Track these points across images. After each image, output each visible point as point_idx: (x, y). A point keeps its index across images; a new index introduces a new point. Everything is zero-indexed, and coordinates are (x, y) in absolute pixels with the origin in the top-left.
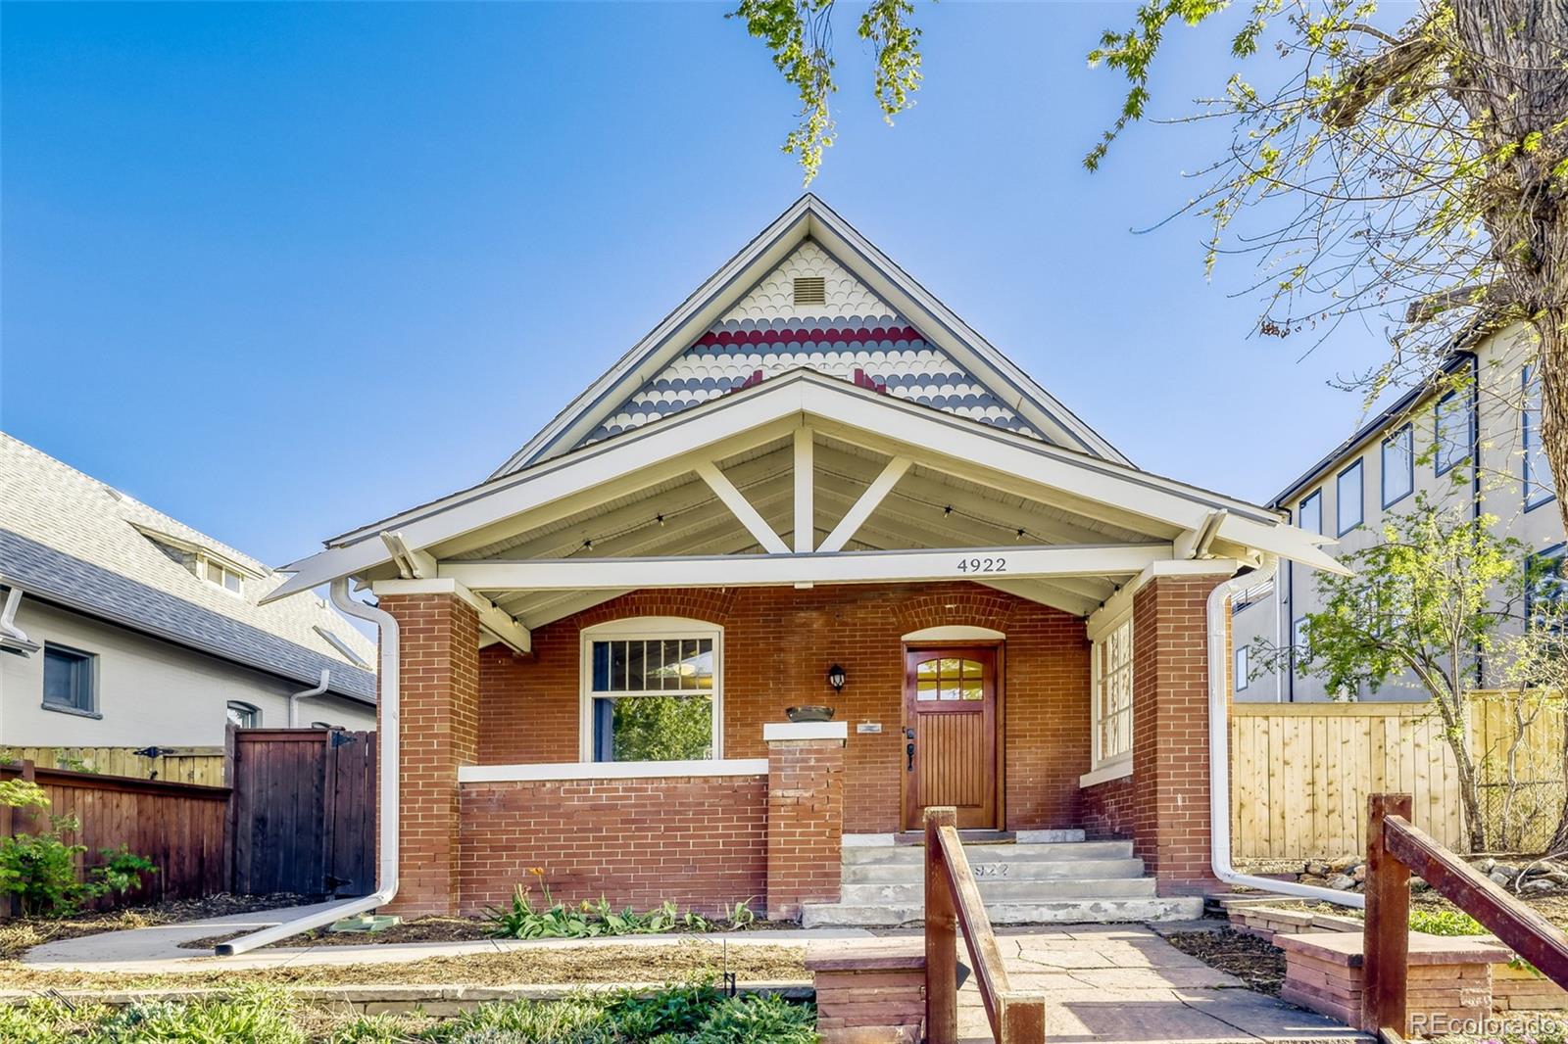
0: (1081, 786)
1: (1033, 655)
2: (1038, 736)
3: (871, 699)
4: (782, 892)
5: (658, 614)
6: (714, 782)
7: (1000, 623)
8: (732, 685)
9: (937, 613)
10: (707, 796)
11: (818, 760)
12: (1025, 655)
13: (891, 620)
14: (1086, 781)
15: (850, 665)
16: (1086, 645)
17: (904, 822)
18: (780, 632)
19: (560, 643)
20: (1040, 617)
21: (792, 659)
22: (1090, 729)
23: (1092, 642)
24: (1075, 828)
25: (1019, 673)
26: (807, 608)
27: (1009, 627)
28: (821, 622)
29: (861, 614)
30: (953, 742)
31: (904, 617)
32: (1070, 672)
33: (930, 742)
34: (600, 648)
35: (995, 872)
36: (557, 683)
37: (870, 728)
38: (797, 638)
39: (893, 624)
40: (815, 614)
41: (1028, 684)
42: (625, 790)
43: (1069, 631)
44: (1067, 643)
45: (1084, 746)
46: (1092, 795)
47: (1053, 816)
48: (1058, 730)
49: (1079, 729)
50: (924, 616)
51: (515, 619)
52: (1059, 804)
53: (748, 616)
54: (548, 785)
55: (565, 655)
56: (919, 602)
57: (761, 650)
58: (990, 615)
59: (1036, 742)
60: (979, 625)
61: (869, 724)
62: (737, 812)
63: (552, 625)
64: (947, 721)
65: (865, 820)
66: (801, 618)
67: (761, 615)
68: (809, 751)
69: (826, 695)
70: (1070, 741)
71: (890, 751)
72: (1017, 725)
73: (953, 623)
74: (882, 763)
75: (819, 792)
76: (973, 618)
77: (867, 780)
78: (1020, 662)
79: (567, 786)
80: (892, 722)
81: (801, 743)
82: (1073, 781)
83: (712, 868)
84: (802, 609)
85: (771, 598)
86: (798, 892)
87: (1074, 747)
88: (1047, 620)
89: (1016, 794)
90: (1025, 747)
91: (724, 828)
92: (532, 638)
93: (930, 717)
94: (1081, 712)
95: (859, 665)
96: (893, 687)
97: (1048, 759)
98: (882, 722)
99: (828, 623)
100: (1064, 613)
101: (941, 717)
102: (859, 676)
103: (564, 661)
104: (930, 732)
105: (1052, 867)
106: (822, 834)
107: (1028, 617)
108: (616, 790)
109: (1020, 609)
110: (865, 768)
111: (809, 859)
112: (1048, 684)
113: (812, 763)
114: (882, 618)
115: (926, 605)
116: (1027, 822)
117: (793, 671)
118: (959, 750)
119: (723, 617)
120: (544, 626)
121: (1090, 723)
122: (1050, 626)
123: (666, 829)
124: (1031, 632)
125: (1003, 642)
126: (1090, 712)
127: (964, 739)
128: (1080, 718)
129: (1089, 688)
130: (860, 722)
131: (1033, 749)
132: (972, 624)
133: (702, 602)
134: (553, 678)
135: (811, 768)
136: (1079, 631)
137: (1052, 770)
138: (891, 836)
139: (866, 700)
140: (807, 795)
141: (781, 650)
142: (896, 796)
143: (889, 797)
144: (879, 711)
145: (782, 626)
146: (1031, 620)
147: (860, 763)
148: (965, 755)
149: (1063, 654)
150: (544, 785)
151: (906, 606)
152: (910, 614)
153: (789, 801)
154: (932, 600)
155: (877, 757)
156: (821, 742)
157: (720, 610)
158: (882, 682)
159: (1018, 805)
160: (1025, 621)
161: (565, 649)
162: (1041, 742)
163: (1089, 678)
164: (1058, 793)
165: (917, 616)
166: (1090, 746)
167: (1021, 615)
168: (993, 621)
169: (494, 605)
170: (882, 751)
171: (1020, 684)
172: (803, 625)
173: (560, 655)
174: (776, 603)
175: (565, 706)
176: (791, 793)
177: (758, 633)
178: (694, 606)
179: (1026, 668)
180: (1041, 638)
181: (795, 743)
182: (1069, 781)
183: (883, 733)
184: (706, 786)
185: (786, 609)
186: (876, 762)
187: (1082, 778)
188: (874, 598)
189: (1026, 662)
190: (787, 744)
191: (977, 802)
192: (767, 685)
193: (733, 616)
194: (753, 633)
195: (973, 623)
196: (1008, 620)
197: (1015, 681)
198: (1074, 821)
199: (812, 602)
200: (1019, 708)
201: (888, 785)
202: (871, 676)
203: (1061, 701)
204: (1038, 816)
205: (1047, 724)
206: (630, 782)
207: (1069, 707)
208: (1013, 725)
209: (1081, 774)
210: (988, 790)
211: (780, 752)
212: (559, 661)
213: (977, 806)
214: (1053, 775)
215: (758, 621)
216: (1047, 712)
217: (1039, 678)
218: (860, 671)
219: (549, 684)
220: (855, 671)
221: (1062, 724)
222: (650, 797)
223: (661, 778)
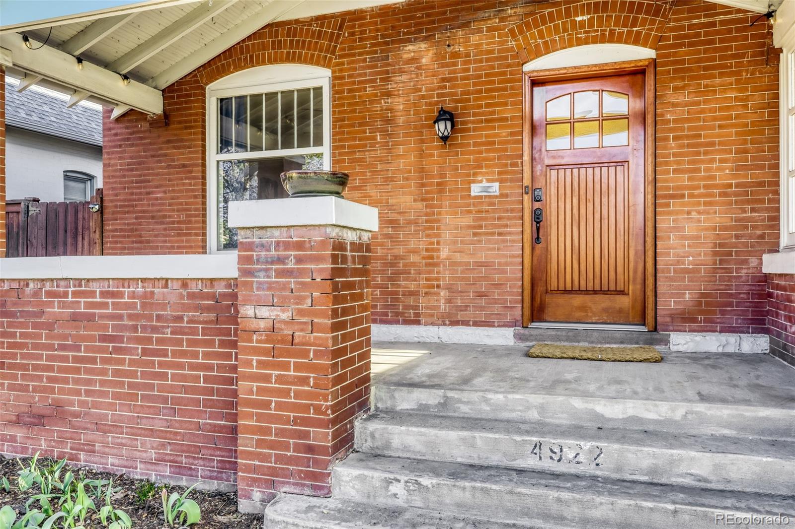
0: (765, 270)
1: (692, 78)
2: (700, 196)
3: (487, 151)
4: (255, 470)
5: (270, 62)
6: (194, 288)
7: (648, 35)
8: (340, 140)
9: (565, 30)
10: (186, 308)
11: (299, 260)
12: (683, 79)
13: (510, 45)
14: (772, 264)
15: (463, 108)
16: (772, 56)
17: (527, 312)
18: (387, 72)
19: (186, 102)
20: (703, 20)
21: (399, 104)
22: (777, 184)
23: (780, 50)
24: (757, 331)
25: (674, 105)
26: (415, 39)
27: (661, 39)
28: (430, 54)
29: (475, 39)
30: (590, 205)
31: (525, 38)
32: (747, 99)
33: (561, 204)
34: (224, 105)
35: (581, 458)
36: (185, 147)
37: (486, 189)
38: (404, 78)
39: (512, 49)
40: (423, 46)
41: (688, 120)
42: (104, 294)
43: (746, 38)
44: (743, 56)
45: (767, 210)
46: (778, 287)
47: (723, 313)
48: (730, 186)
49: (761, 184)
50: (550, 35)
51: (125, 77)
52: (731, 295)
53: (354, 55)
54: (31, 285)
55: (191, 115)
56: (543, 17)
57: (368, 96)
58: (634, 25)
59: (699, 204)
60: (619, 41)
61: (485, 184)
62: (220, 332)
63: (180, 82)
64: (583, 177)
65: (482, 308)
66: (409, 52)
67: (368, 53)
68: (287, 246)
69: (437, 148)
70: (748, 202)
71: (509, 219)
72: (672, 180)
73: (586, 42)
74: (500, 234)
75: (301, 312)
76: (612, 32)
77: (482, 257)
78: (675, 89)
79: (48, 287)
80: (512, 181)
81: (277, 233)
82: (753, 262)
83: (191, 414)
84: (409, 41)
85: (377, 30)
86: (274, 472)
87: (753, 210)
88: (713, 24)
89: (671, 279)
90: (682, 212)
91: (207, 355)
92: (165, 98)
93: (561, 172)
94: (764, 158)
95: (474, 107)
96: (512, 134)
97: (715, 229)
98: (501, 181)
99: (439, 57)
100: (739, 11)
101: (575, 171)
102: (473, 122)
103: (190, 121)
104: (561, 191)
105: (681, 460)
106: (304, 381)
107: (686, 23)
108: (92, 294)
109: (674, 13)
110: (480, 241)
111: (287, 422)
112: (715, 119)
113: (291, 265)
114: (499, 42)
115: (552, 20)
116: (685, 320)
117: (401, 121)
118: (597, 216)
119: (331, 59)
120: (173, 85)
121: (777, 175)
122: (718, 32)
123: (145, 352)
124: (690, 45)
125: (654, 63)
126: (777, 157)
127: (605, 200)
128: (762, 167)
129: (777, 123)
130: (474, 182)
131: (694, 215)
132: (611, 41)
133: (310, 42)
134: (182, 141)
135: (288, 273)
136: (763, 36)
137: (721, 245)
138: (509, 332)
139: (481, 152)
140: (285, 316)
141: (388, 94)
142: (515, 279)
143: (508, 280)
144: (496, 165)
145: (389, 65)
146: (690, 27)
147: (475, 235)
148: (605, 222)
149: (738, 73)
150: (27, 285)
151: (528, 25)
152: (532, 35)
153: (262, 324)
154: (559, 12)
155: (496, 226)
156: (303, 231)
157: (327, 51)
158: (500, 127)
159: (672, 295)
160: (682, 28)
161: (190, 108)
162: (705, 204)
163: (777, 106)
164: (730, 279)
165: (541, 36)
166: (778, 210)
167: (675, 20)
168: (639, 33)
169: (80, 60)
170: (499, 219)
171: (675, 121)
172: (413, 60)
173: (186, 115)
174: (383, 36)
175: (191, 172)
176: (264, 312)
177: (365, 74)
178: (303, 48)
179: (681, 98)
180: (705, 51)
181: (269, 233)
182: (746, 262)
183: (502, 195)
184: (185, 293)
185: (393, 42)
186: (493, 234)
187: (766, 257)
188: (489, 18)
189: (683, 88)
190: (260, 233)
191: (620, 287)
192: (374, 138)
193: (341, 57)
194: (360, 75)
195: (613, 38)
196: (658, 30)
197: (668, 117)
198: (753, 321)
199: (420, 31)
200: (674, 155)
201: (507, 264)
202: (487, 121)
203: (733, 143)
204: (701, 312)
205: (713, 178)
206: (106, 283)
207: (746, 151)
208: (666, 181)
209: (764, 252)
210: (635, 272)
211: (250, 247)
212: (186, 122)
213: (622, 293)
214: (722, 253)
215: (365, 60)
216: (712, 161)
217: (702, 111)
218: (475, 115)
219: (179, 148)
220: (468, 115)
221: (734, 176)
222: (127, 306)
223: (137, 279)
